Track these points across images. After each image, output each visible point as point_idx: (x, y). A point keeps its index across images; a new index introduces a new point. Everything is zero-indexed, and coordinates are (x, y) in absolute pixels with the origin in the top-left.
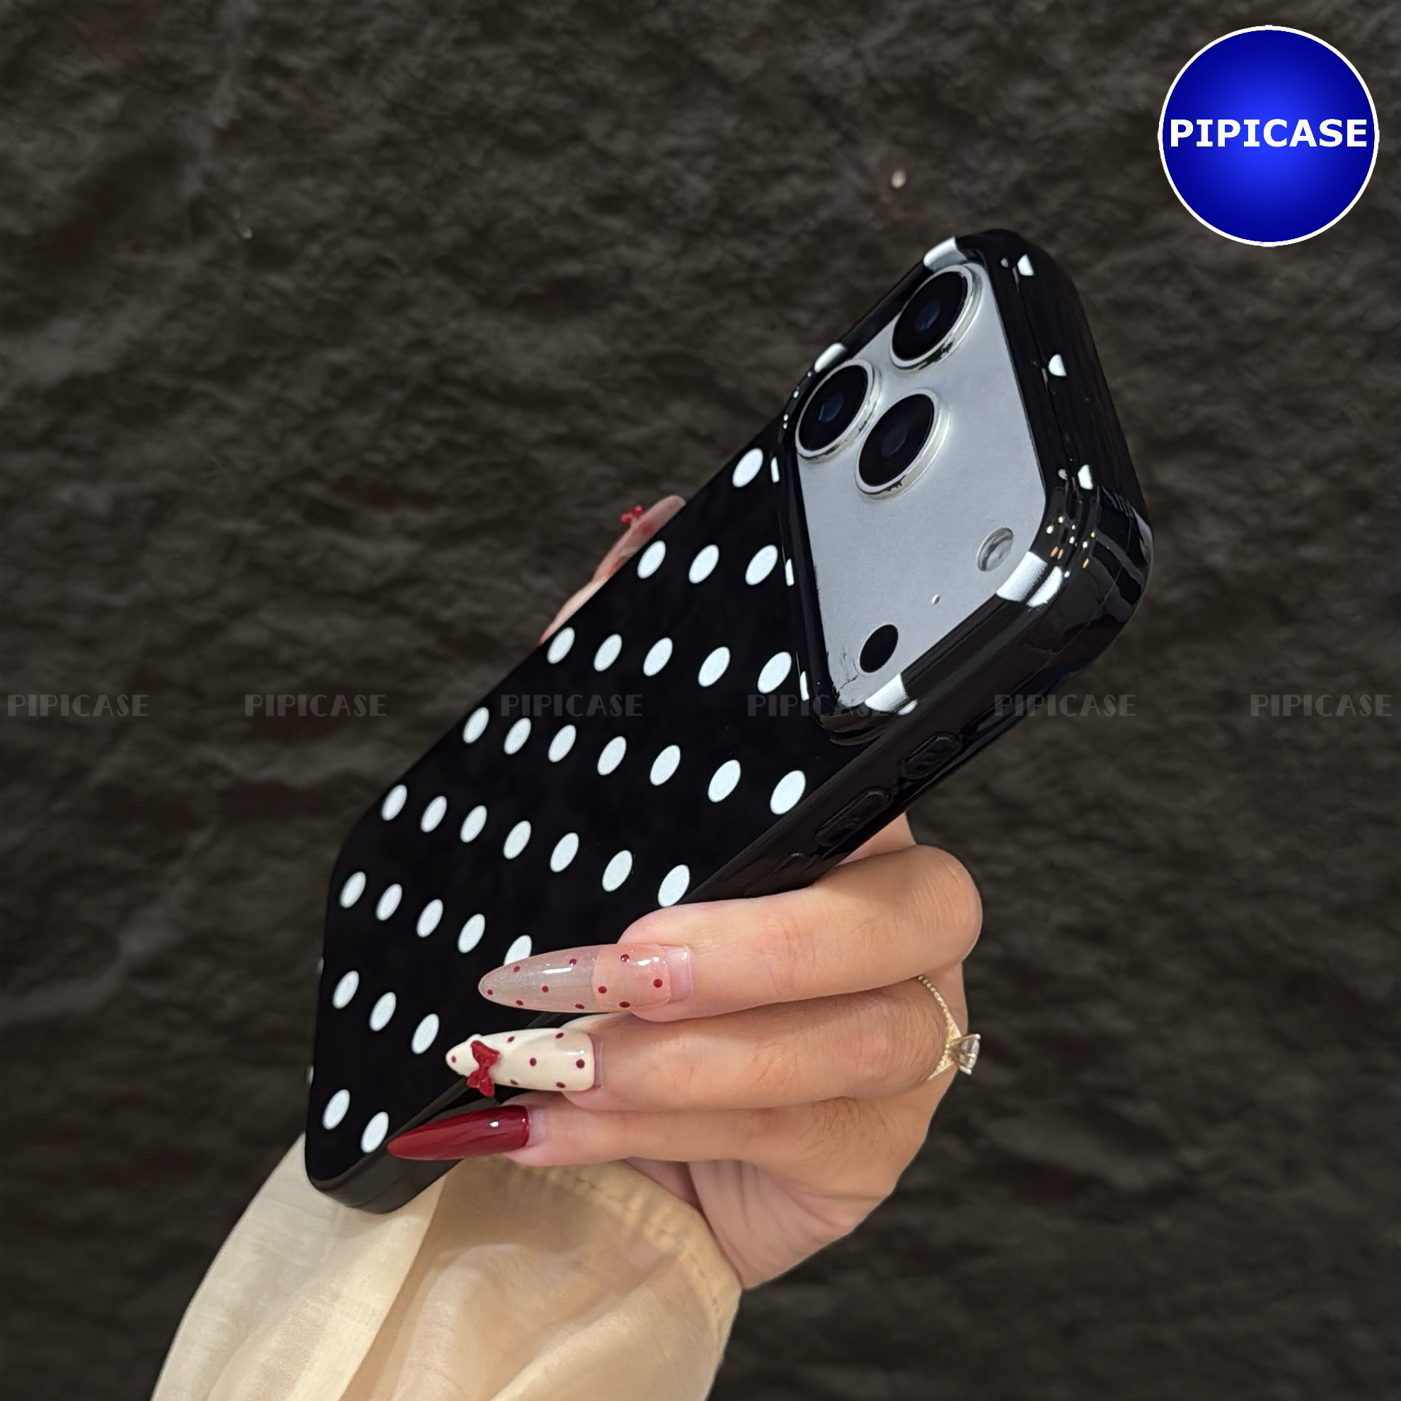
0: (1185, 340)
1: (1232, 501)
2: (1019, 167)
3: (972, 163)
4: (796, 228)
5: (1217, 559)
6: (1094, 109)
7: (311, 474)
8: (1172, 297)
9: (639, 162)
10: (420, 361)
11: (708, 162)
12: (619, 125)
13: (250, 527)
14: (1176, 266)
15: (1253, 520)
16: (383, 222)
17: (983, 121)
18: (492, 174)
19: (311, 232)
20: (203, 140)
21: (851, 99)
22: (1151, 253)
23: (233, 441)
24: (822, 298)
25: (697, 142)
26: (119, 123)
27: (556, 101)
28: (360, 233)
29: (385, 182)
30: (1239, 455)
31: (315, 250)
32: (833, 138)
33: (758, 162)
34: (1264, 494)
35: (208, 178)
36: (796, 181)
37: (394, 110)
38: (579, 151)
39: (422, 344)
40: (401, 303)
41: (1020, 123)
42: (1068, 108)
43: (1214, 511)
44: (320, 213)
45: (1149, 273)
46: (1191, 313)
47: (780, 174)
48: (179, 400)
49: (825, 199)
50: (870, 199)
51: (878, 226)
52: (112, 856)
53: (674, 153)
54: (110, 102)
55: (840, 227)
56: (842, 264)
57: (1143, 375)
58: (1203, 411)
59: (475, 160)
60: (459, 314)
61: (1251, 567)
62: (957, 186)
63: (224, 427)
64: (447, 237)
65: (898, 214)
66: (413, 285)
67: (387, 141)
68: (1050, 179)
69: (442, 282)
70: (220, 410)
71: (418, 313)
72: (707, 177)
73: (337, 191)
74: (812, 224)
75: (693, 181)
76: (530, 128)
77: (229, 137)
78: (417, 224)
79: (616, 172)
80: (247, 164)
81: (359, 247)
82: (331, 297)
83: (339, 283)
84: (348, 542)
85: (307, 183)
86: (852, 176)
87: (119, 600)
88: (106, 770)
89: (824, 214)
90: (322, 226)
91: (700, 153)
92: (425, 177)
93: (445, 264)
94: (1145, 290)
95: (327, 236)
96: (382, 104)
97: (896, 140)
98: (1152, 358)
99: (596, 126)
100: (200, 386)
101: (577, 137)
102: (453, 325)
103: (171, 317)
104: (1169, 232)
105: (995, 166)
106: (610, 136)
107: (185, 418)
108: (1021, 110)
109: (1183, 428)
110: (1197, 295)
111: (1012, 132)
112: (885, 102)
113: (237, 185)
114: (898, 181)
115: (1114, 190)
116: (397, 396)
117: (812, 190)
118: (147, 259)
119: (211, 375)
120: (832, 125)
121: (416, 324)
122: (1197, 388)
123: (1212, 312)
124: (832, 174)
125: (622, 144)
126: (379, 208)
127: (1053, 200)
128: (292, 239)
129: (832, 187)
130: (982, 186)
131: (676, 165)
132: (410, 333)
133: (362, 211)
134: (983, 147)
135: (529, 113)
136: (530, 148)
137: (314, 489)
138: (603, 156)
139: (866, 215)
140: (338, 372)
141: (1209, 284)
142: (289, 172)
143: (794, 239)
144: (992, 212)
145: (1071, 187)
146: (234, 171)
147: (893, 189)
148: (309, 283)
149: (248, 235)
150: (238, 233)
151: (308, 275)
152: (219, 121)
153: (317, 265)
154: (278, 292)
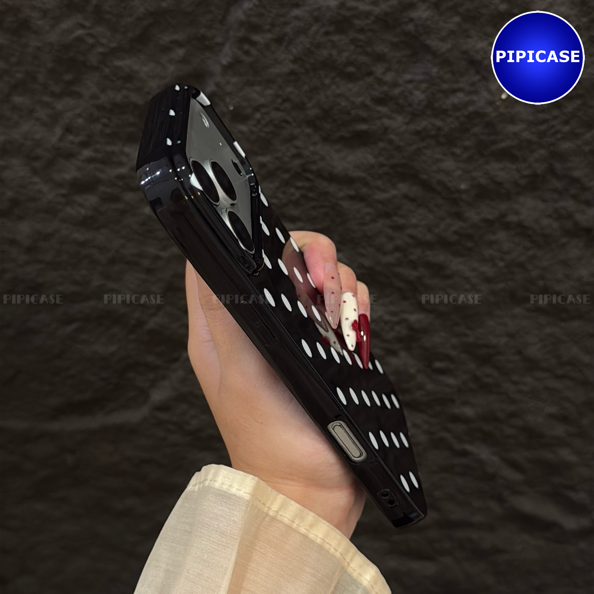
4: (458, 114)
9: (395, 85)
10: (297, 162)
11: (424, 86)
12: (388, 70)
16: (287, 105)
18: (334, 87)
19: (257, 109)
20: (217, 69)
24: (467, 143)
25: (419, 77)
26: (184, 61)
27: (363, 59)
28: (277, 109)
29: (289, 89)
31: (258, 116)
32: (478, 78)
33: (445, 86)
35: (217, 85)
36: (460, 95)
37: (296, 60)
38: (370, 79)
39: (298, 155)
40: (292, 138)
44: (262, 101)
47: (454, 91)
49: (472, 102)
50: (491, 103)
51: (493, 114)
52: (150, 359)
53: (410, 81)
54: (181, 52)
55: (478, 114)
56: (476, 130)
59: (327, 81)
60: (315, 144)
64: (313, 112)
65: (502, 110)
66: (297, 131)
67: (292, 73)
69: (309, 131)
71: (298, 143)
72: (423, 92)
73: (270, 92)
74: (466, 113)
75: (417, 93)
76: (351, 69)
77: (228, 68)
78: (301, 107)
79: (386, 88)
80: (234, 80)
81: (276, 115)
82: (263, 135)
83: (266, 129)
85: (258, 88)
86: (485, 94)
87: (164, 254)
88: (152, 324)
89: (471, 109)
90: (262, 106)
91: (421, 82)
92: (306, 88)
93: (311, 123)
95: (263, 110)
96: (291, 57)
99: (379, 69)
101: (370, 74)
102: (311, 148)
106: (384, 73)
113: (229, 88)
114: (504, 96)
116: (286, 176)
117: (466, 99)
120: (478, 72)
121: (297, 147)
124: (476, 92)
125: (389, 77)
126: (287, 100)
128: (249, 111)
129: (475, 98)
131: (410, 86)
132: (294, 151)
133: (279, 101)
135: (351, 63)
136: (350, 78)
138: (381, 82)
139: (489, 110)
140: (263, 165)
142: (251, 84)
143: (457, 118)
144: (543, 111)
146: (228, 83)
147: (501, 99)
148: (254, 129)
149: (231, 108)
150: (227, 108)
151: (254, 126)
152: (225, 62)
153: (259, 122)
154: (241, 132)
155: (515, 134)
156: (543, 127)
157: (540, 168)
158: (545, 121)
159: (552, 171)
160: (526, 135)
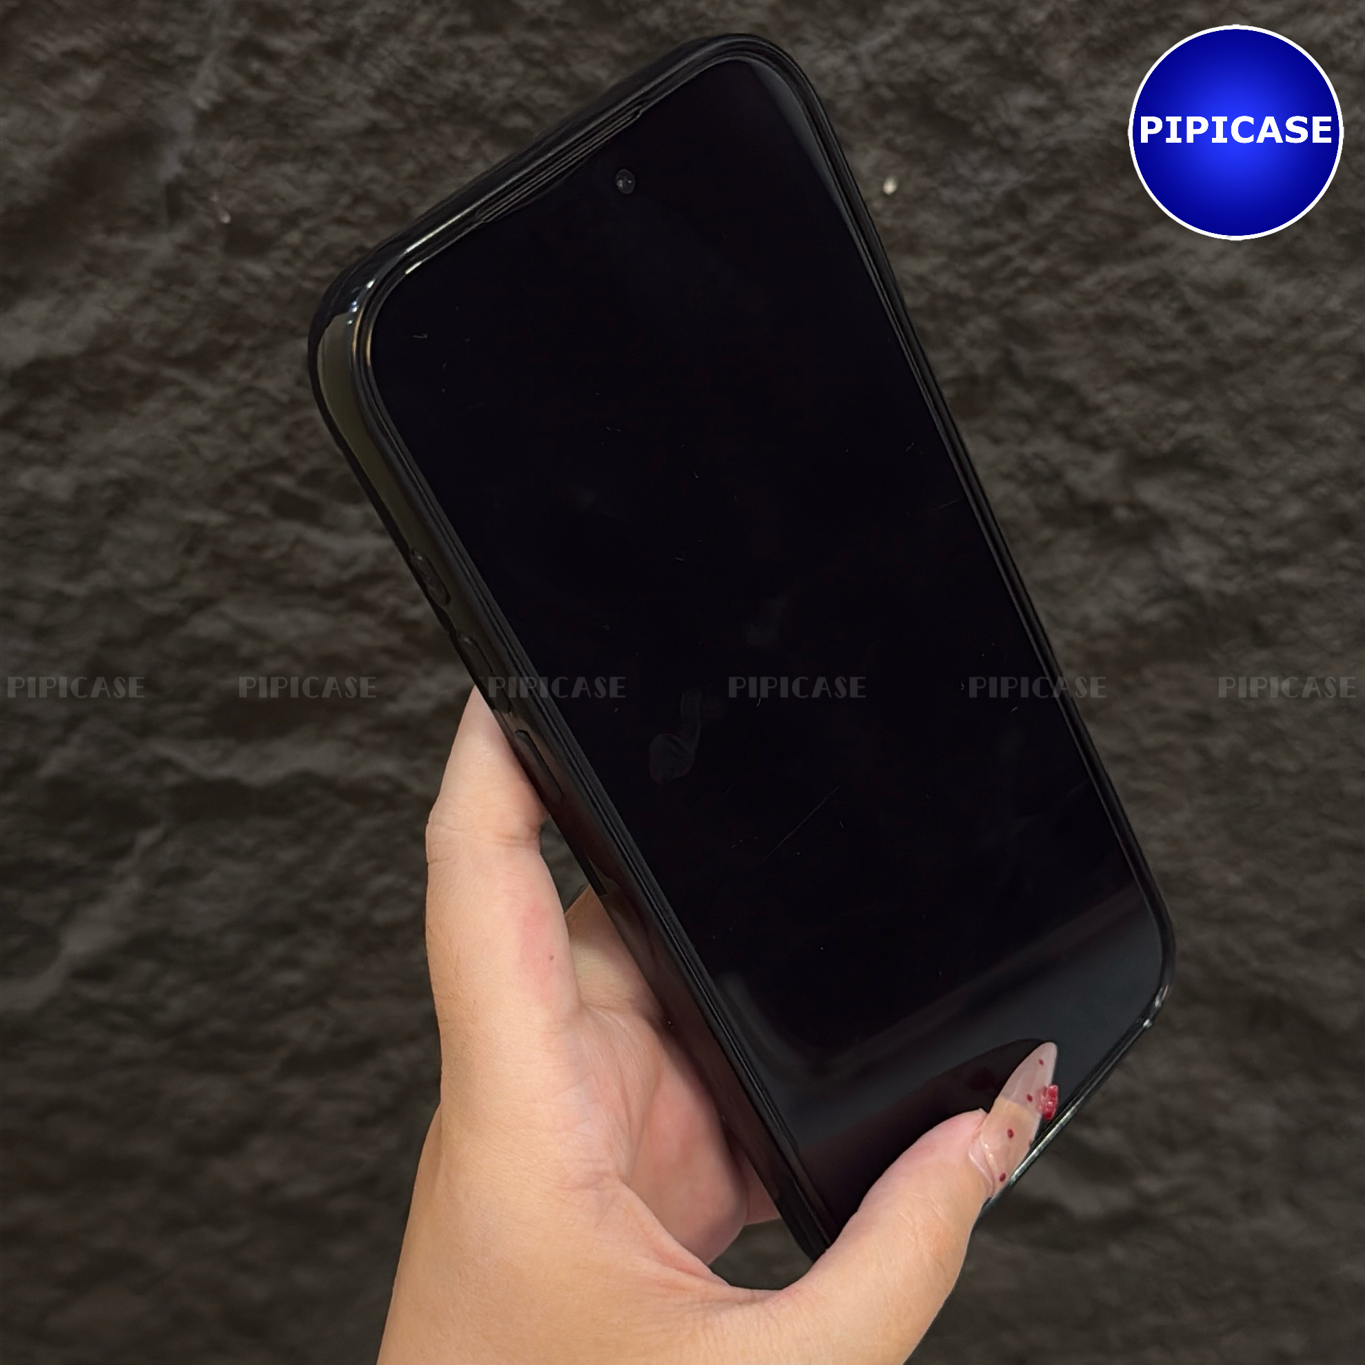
0: (1171, 357)
1: (1215, 521)
2: (1012, 177)
3: (964, 171)
5: (1197, 579)
6: (1088, 121)
7: (280, 465)
8: (1160, 313)
13: (216, 518)
14: (1166, 283)
15: (1235, 541)
16: (366, 211)
17: (978, 129)
18: (478, 165)
19: (291, 220)
20: (183, 121)
21: (844, 103)
22: (1140, 269)
23: (201, 430)
26: (98, 101)
27: (546, 95)
28: (341, 221)
29: (369, 171)
30: (1222, 474)
31: (294, 237)
34: (1247, 514)
35: (187, 161)
37: (381, 98)
41: (1014, 132)
42: (1064, 119)
43: (1196, 530)
44: (303, 200)
45: (1137, 289)
46: (1179, 331)
48: (147, 386)
52: (58, 852)
54: (90, 80)
57: (1128, 390)
58: (1188, 430)
59: (461, 151)
61: (1229, 588)
62: (947, 194)
63: (193, 415)
65: (889, 220)
67: (373, 129)
68: (1043, 191)
70: (190, 397)
73: (319, 178)
76: (519, 121)
77: (207, 120)
80: (228, 147)
81: (340, 236)
82: (308, 285)
83: (318, 272)
84: (314, 535)
85: (288, 168)
87: (77, 589)
88: (55, 764)
90: (304, 212)
92: (410, 167)
94: (1132, 306)
95: (307, 224)
96: (369, 91)
97: (889, 145)
98: (1139, 375)
100: (170, 372)
103: (144, 301)
104: (1159, 248)
105: (987, 176)
107: (153, 405)
108: (1017, 120)
109: (1166, 446)
110: (1186, 312)
111: (1006, 141)
112: (880, 108)
113: (216, 169)
114: (890, 187)
115: (1107, 204)
118: (121, 241)
119: (182, 361)
122: (1182, 406)
123: (1200, 330)
126: (360, 199)
127: (1045, 212)
128: (270, 225)
130: (975, 196)
133: (345, 200)
134: (975, 157)
135: (518, 107)
136: (518, 142)
137: (283, 481)
141: (1197, 300)
142: (270, 157)
144: (982, 223)
145: (1065, 199)
146: (214, 155)
147: (884, 195)
148: (287, 271)
149: (226, 219)
150: (214, 216)
151: (287, 262)
152: (201, 103)
153: (296, 252)
154: (254, 279)
155: (921, 279)
156: (983, 262)
157: (982, 361)
158: (986, 248)
159: (1009, 367)
160: (945, 281)
